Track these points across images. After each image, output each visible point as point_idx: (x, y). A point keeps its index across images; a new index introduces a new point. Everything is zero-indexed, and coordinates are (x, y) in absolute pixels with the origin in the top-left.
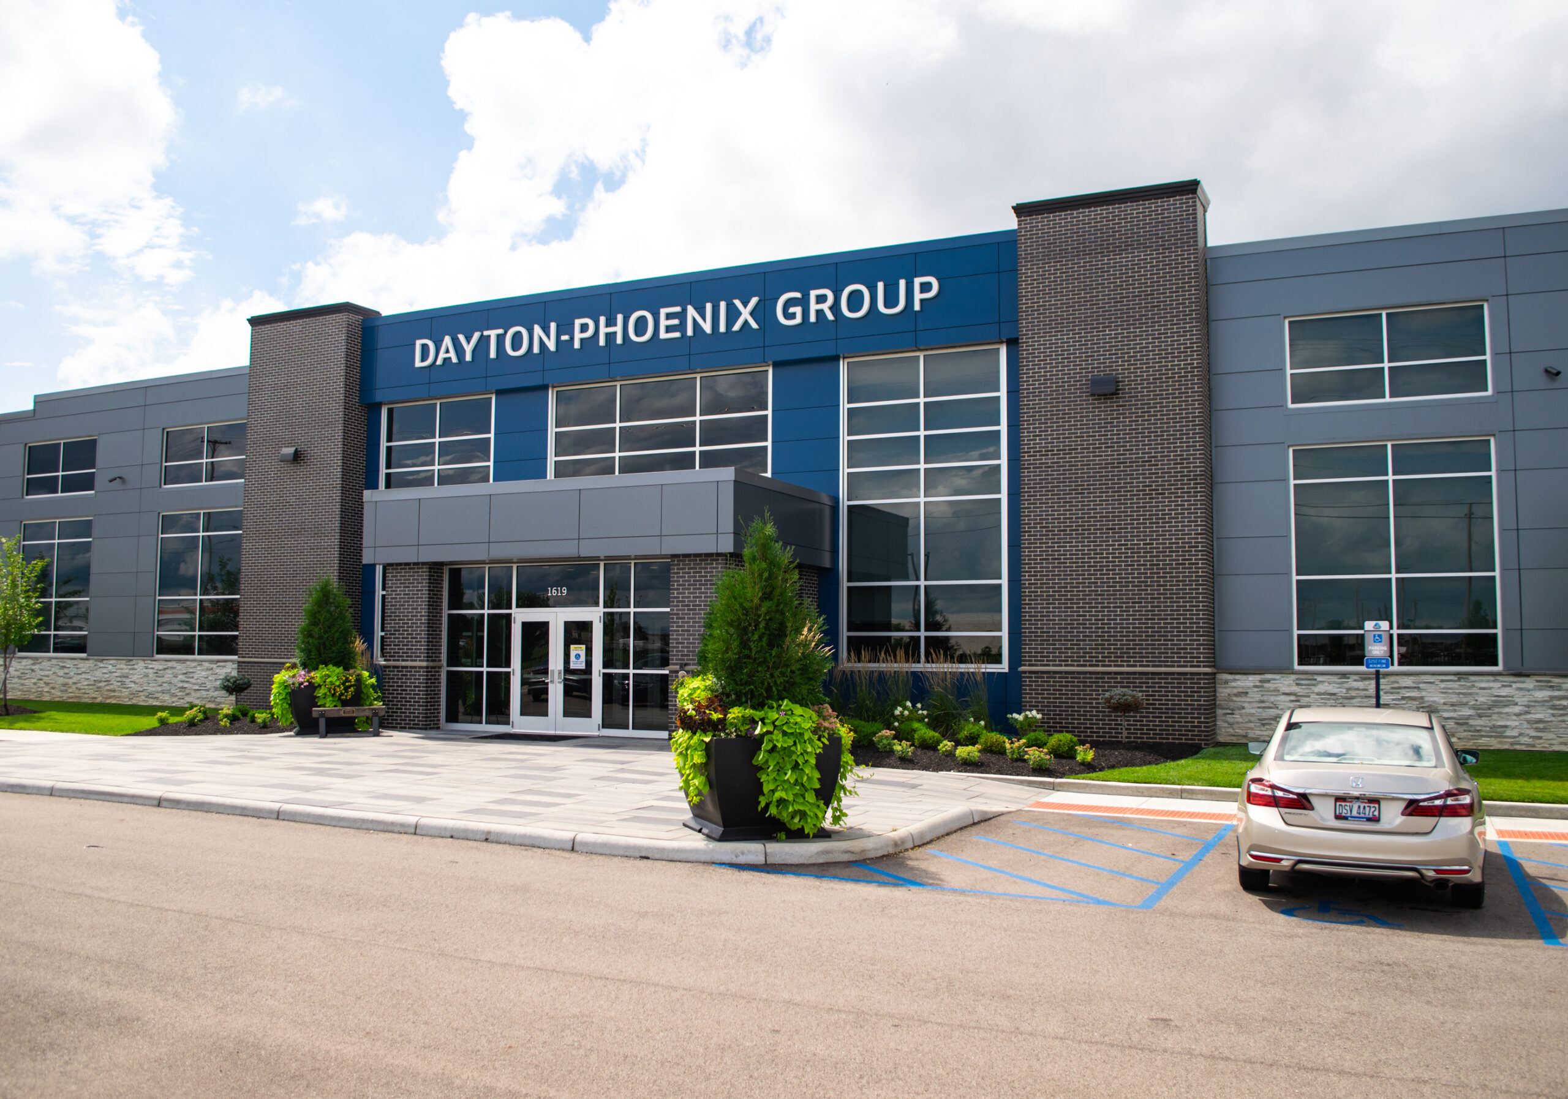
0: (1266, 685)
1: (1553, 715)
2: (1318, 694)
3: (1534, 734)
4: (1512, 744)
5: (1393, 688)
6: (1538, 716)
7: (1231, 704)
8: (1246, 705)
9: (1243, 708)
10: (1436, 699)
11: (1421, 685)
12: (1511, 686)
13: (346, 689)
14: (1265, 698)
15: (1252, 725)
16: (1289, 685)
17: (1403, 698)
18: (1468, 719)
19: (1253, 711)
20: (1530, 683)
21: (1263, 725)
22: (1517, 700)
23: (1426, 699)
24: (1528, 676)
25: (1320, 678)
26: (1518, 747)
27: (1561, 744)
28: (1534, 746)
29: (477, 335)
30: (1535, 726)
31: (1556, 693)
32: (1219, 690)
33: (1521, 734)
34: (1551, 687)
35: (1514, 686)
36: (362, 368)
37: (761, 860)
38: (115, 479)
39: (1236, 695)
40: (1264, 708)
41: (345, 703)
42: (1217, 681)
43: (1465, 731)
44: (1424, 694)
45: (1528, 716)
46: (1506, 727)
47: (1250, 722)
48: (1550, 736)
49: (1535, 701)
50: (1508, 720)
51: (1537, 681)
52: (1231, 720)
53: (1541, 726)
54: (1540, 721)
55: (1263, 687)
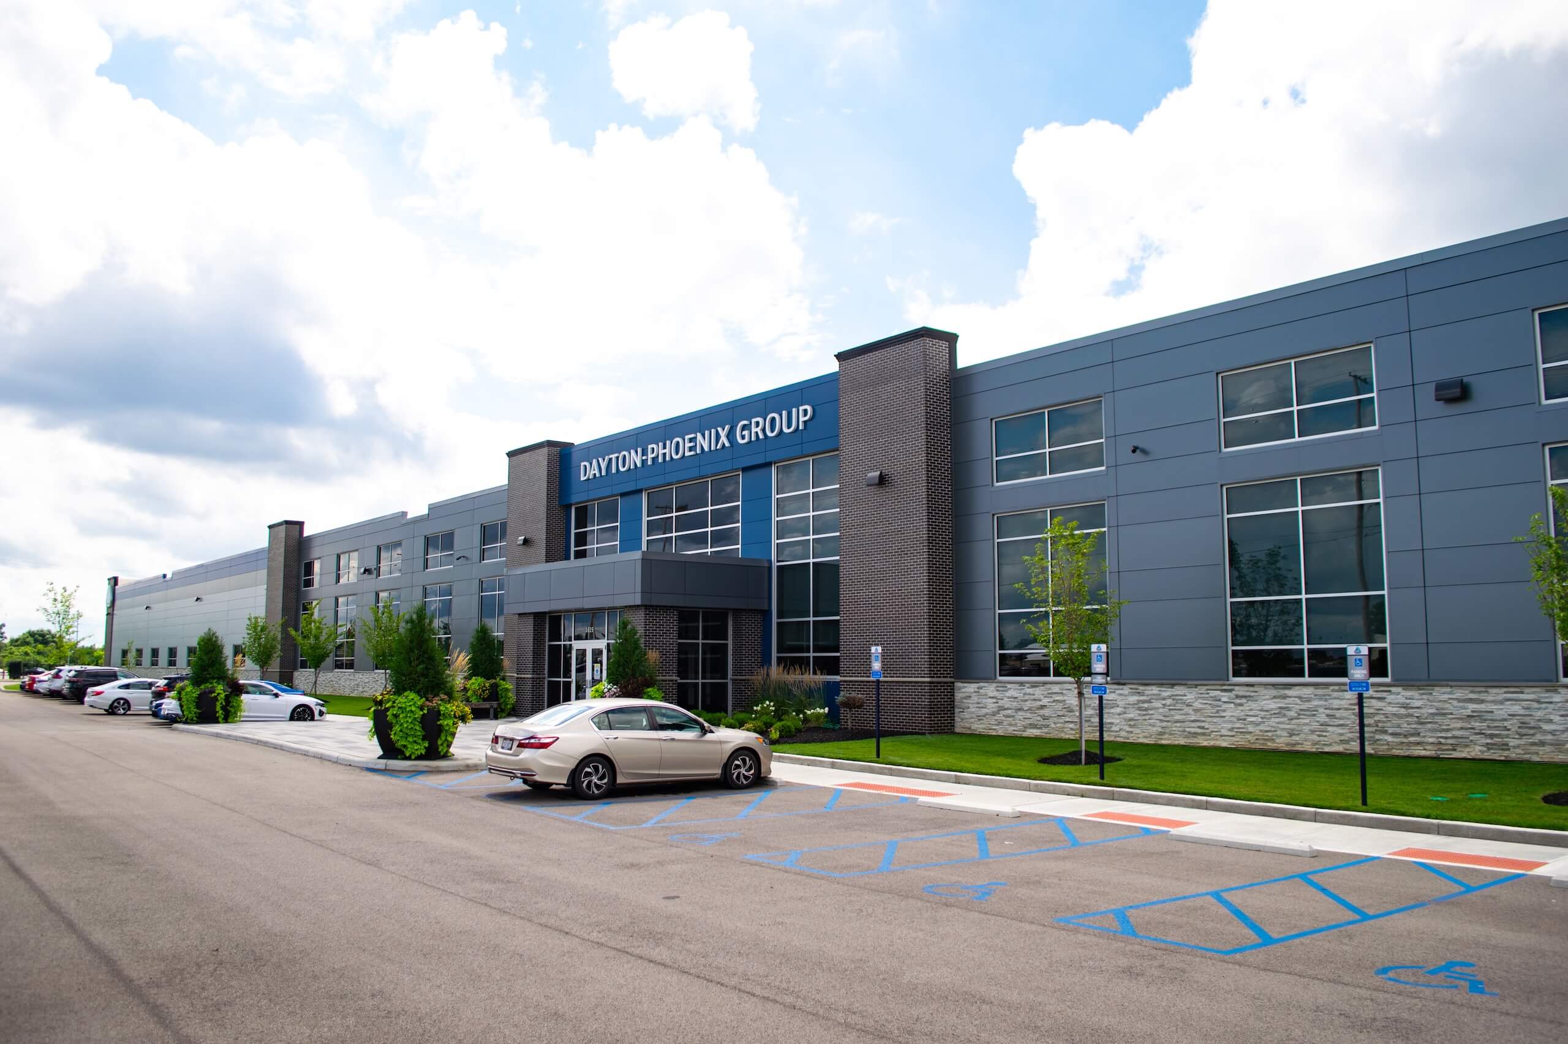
0: (981, 691)
1: (1139, 715)
2: (1008, 698)
3: (1128, 729)
4: (1116, 737)
5: (1049, 693)
6: (1131, 716)
7: (963, 705)
8: (970, 705)
9: (969, 708)
10: (1072, 702)
11: (1064, 692)
12: (1114, 692)
13: (483, 691)
14: (980, 701)
15: (973, 720)
16: (993, 691)
17: (1054, 701)
18: (1090, 717)
19: (973, 710)
20: (1126, 690)
21: (979, 720)
22: (1118, 703)
23: (1067, 702)
24: (1124, 684)
25: (1009, 686)
26: (1118, 739)
27: (1144, 737)
28: (1128, 738)
29: (607, 458)
30: (1129, 723)
31: (1142, 698)
32: (956, 694)
33: (1120, 730)
34: (1138, 693)
35: (1118, 692)
36: (560, 482)
37: (383, 767)
38: (460, 558)
39: (965, 698)
40: (980, 708)
41: (484, 700)
42: (955, 688)
43: (1089, 726)
44: (1065, 698)
45: (1125, 716)
46: (1112, 723)
47: (972, 718)
48: (1138, 731)
49: (1129, 704)
50: (1113, 718)
51: (1131, 689)
52: (962, 716)
53: (1132, 723)
54: (1131, 720)
55: (979, 692)
